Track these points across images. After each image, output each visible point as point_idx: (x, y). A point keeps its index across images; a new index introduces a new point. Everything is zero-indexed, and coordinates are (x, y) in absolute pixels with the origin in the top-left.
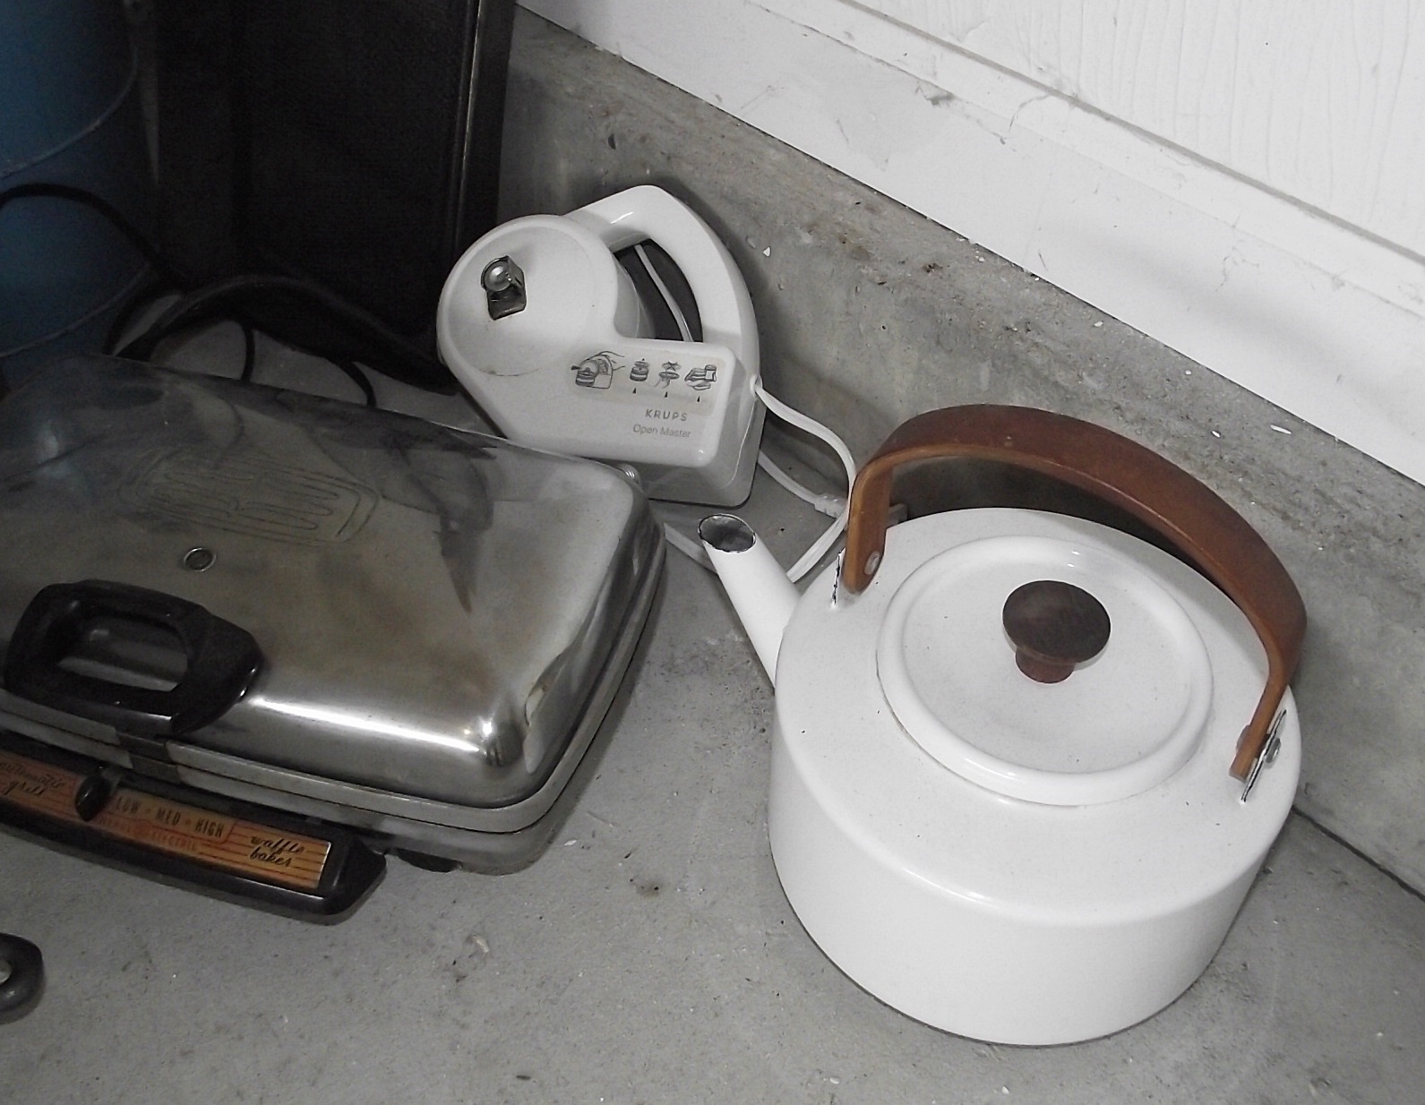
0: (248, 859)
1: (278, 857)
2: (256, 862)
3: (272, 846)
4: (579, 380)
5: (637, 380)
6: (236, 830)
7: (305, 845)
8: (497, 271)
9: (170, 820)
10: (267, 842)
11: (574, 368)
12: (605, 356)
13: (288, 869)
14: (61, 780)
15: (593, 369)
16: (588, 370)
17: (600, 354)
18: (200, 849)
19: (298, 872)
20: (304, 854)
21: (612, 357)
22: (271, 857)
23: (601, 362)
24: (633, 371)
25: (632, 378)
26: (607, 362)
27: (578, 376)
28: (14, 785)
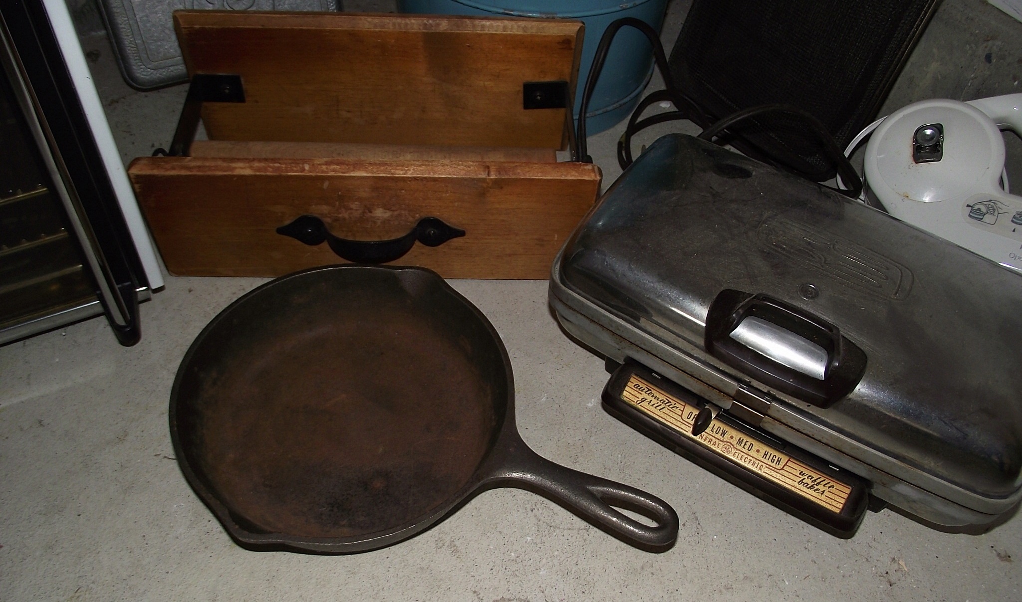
0: (796, 484)
1: (816, 487)
2: (801, 486)
3: (813, 479)
4: (971, 214)
5: (1016, 223)
6: (789, 464)
7: (835, 484)
8: (928, 132)
9: (747, 447)
10: (810, 476)
11: (968, 206)
12: (994, 203)
13: (823, 497)
14: (675, 404)
15: (984, 209)
16: (979, 209)
17: (990, 201)
18: (766, 470)
19: (828, 500)
20: (833, 490)
21: (999, 205)
22: (812, 486)
23: (990, 206)
24: (1014, 217)
25: (1013, 221)
26: (995, 207)
27: (971, 212)
28: (643, 400)
